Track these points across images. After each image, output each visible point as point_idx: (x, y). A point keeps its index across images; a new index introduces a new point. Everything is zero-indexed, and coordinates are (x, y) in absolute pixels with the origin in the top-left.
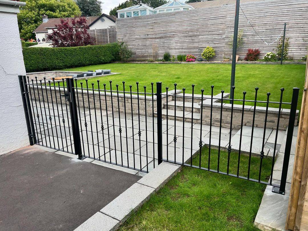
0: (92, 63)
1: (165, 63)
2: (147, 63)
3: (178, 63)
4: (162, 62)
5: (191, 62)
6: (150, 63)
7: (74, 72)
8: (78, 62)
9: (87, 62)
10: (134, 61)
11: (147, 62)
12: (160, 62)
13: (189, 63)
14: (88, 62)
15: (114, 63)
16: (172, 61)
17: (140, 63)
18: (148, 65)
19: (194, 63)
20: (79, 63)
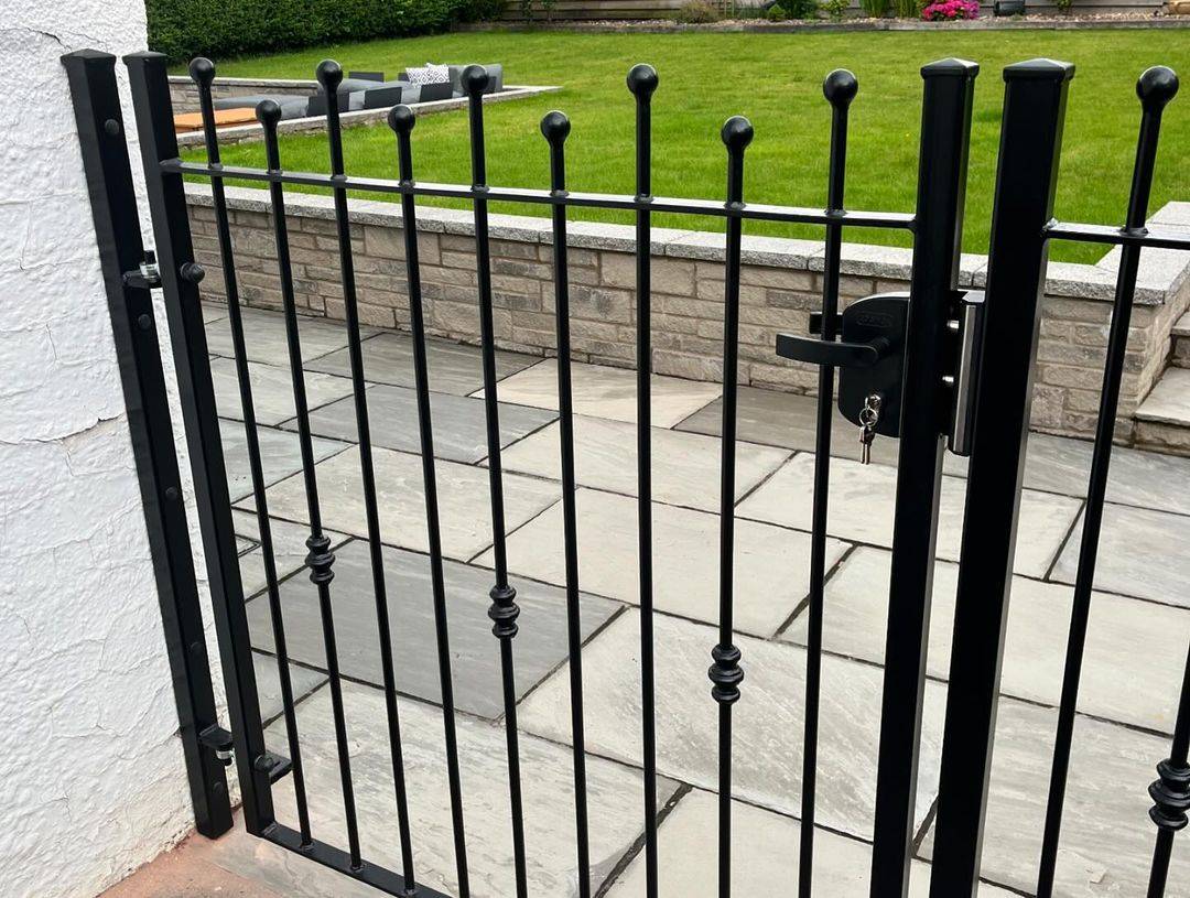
0: (343, 32)
1: (786, 29)
2: (672, 31)
3: (871, 28)
4: (764, 23)
5: (954, 18)
6: (692, 32)
7: (260, 81)
8: (265, 24)
9: (314, 26)
10: (586, 20)
11: (670, 23)
12: (751, 22)
13: (945, 24)
14: (319, 25)
15: (467, 30)
16: (826, 15)
17: (631, 31)
18: (678, 39)
19: (973, 24)
20: (272, 30)
